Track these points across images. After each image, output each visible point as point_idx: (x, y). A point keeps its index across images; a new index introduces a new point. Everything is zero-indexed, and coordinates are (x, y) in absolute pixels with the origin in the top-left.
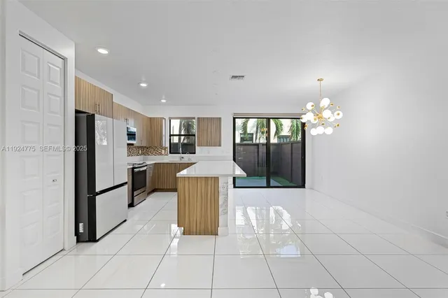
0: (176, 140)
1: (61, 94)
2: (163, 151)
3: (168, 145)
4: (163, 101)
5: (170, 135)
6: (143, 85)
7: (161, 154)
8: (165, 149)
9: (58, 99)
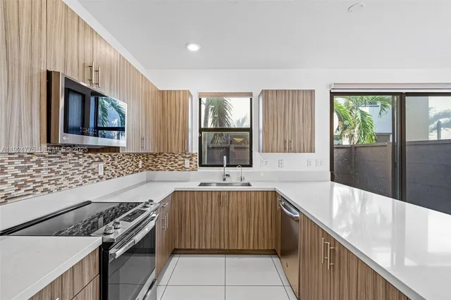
2: (187, 161)
5: (201, 130)
7: (184, 169)
8: (191, 157)
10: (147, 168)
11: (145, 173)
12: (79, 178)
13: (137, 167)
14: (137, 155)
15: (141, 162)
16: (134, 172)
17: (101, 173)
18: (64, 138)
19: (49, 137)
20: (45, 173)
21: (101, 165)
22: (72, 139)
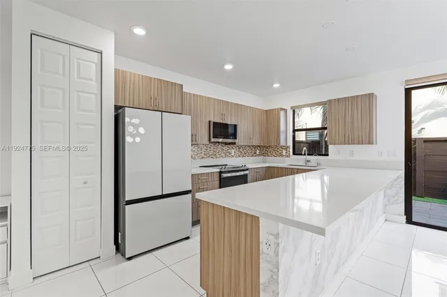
0: (301, 137)
1: (96, 90)
2: (284, 151)
3: (290, 144)
4: (276, 86)
5: (294, 131)
6: (228, 67)
7: (282, 155)
8: (287, 148)
9: (92, 96)
10: (263, 155)
11: (261, 157)
12: (223, 155)
13: (255, 153)
14: (255, 147)
15: (258, 151)
16: (253, 156)
17: (233, 154)
18: (213, 140)
19: (210, 140)
20: (212, 152)
21: (233, 151)
22: (216, 140)
